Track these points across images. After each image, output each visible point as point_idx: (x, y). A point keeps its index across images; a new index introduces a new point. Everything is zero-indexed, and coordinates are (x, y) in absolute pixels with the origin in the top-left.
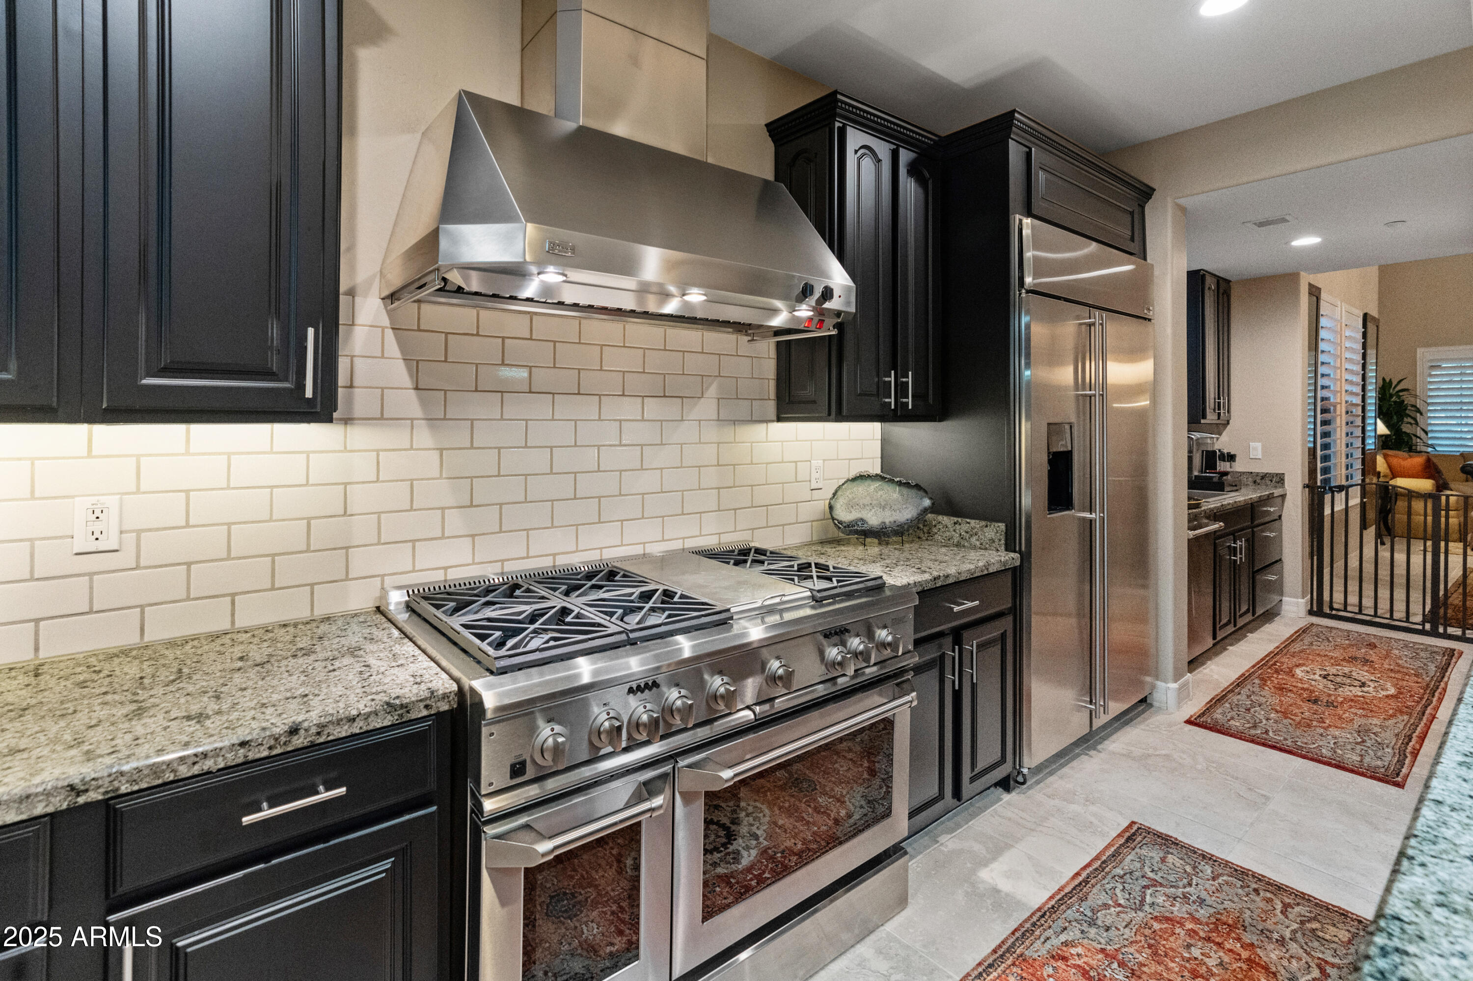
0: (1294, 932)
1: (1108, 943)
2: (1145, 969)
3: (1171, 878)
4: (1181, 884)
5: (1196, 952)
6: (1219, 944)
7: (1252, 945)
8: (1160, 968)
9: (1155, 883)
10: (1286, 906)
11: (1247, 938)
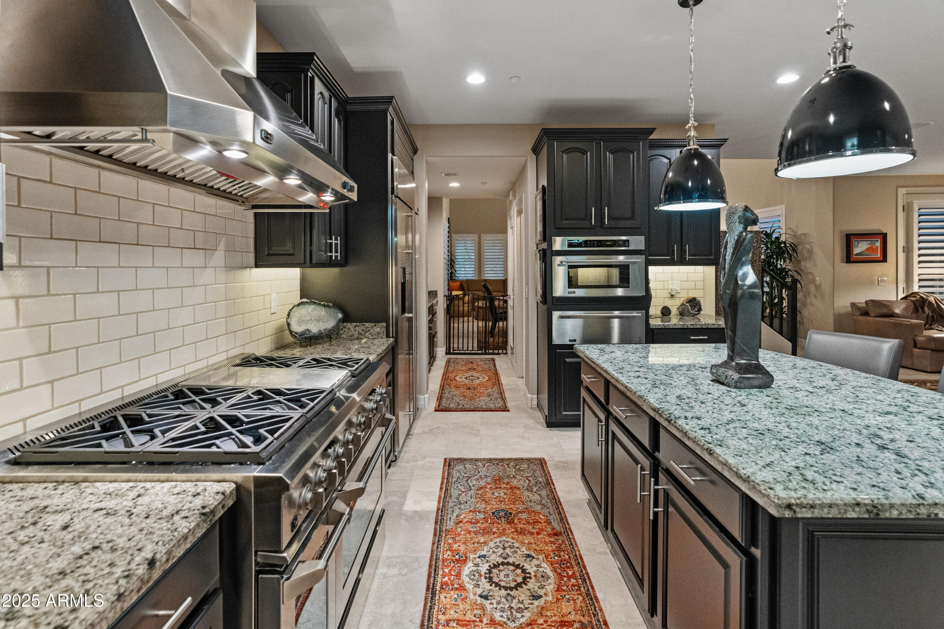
0: (515, 472)
1: (470, 508)
2: (487, 509)
3: (472, 473)
4: (476, 473)
5: (496, 494)
6: (500, 488)
7: (508, 482)
8: (491, 506)
9: (469, 478)
10: (508, 465)
11: (506, 481)
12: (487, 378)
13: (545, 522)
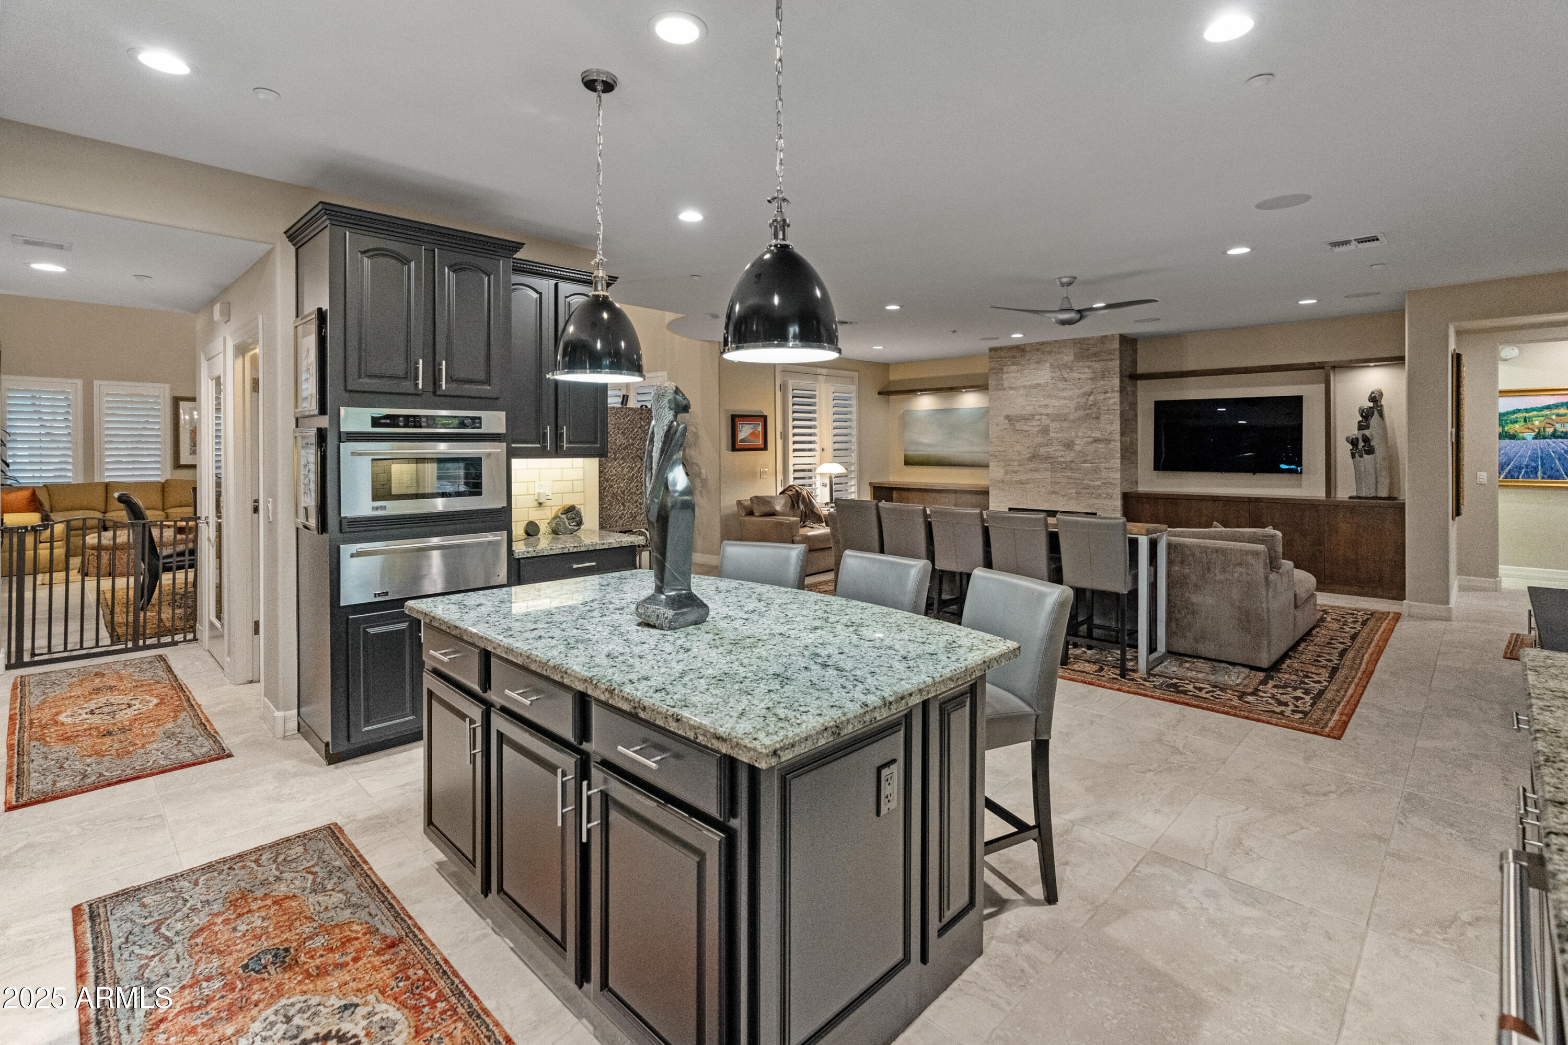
0: (277, 869)
1: (180, 982)
2: (227, 965)
3: (167, 909)
4: (180, 905)
5: (243, 928)
6: (249, 911)
7: (266, 895)
8: (235, 956)
9: (160, 923)
10: (256, 861)
11: (259, 893)
12: (156, 701)
13: (365, 934)
